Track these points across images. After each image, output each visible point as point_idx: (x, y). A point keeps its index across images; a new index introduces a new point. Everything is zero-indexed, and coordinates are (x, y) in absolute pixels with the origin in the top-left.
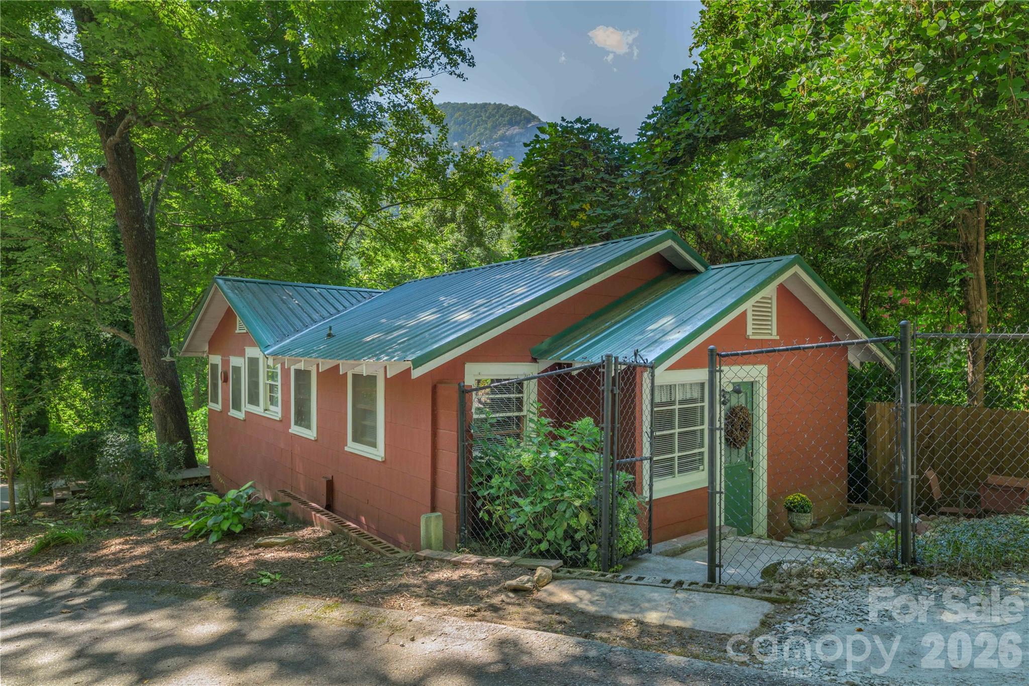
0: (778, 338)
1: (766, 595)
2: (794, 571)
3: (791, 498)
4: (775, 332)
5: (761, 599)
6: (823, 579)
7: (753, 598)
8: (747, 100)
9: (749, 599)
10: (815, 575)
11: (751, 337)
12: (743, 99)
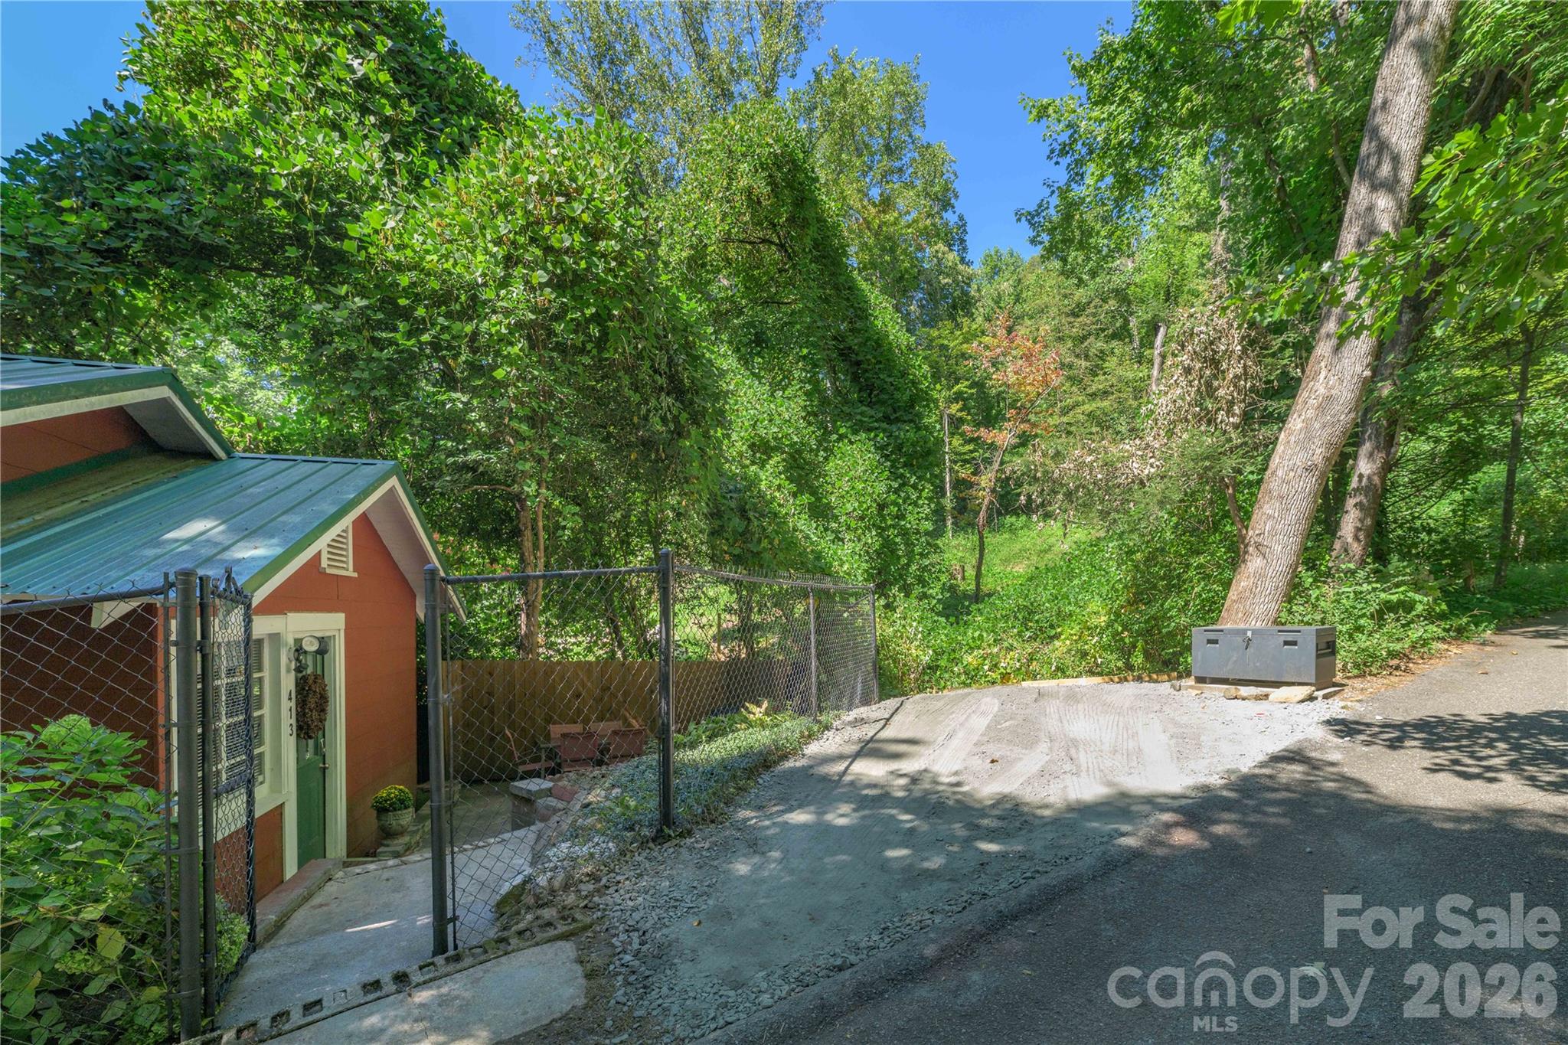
0: (355, 575)
1: (552, 932)
2: (557, 884)
3: (384, 793)
4: (351, 568)
5: (549, 941)
6: (598, 880)
7: (537, 944)
8: (283, 212)
9: (531, 950)
10: (585, 879)
11: (328, 571)
12: (278, 208)
